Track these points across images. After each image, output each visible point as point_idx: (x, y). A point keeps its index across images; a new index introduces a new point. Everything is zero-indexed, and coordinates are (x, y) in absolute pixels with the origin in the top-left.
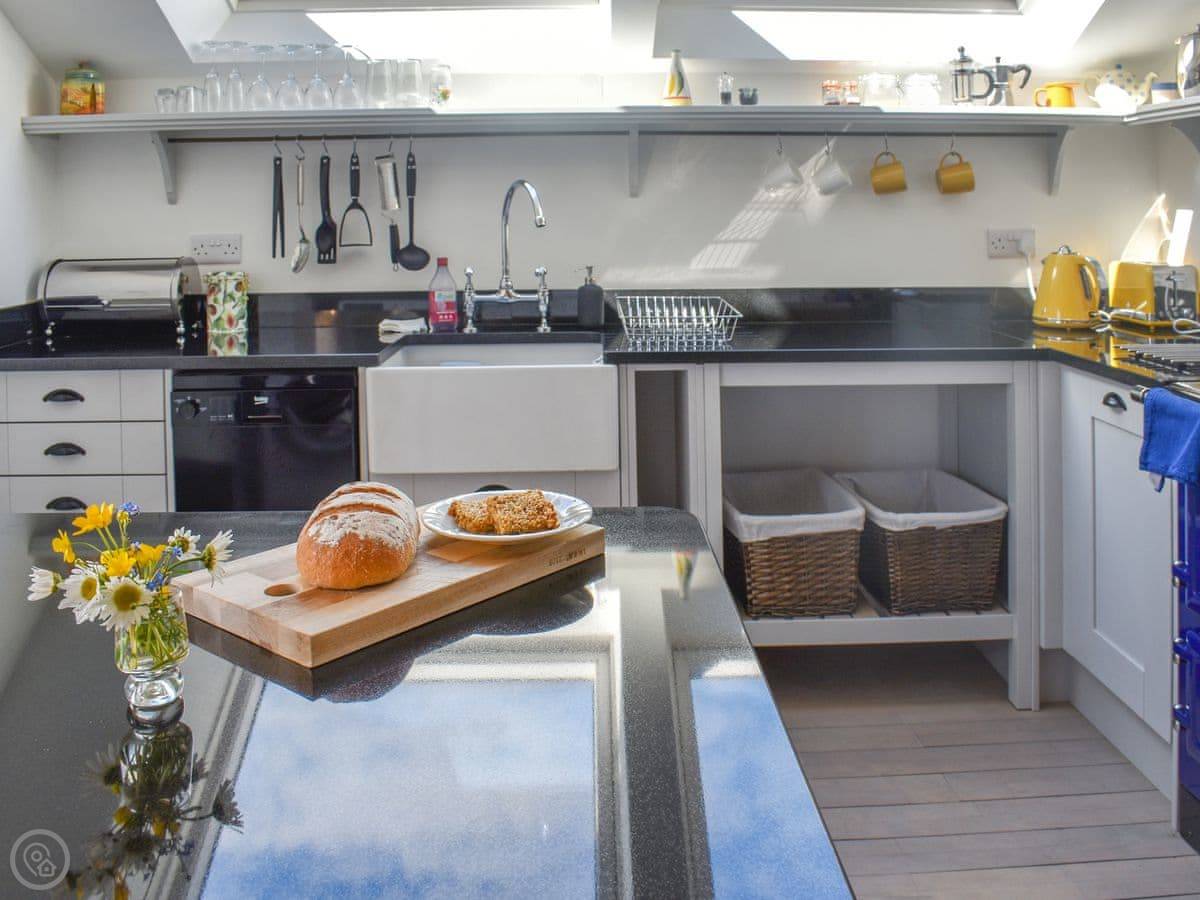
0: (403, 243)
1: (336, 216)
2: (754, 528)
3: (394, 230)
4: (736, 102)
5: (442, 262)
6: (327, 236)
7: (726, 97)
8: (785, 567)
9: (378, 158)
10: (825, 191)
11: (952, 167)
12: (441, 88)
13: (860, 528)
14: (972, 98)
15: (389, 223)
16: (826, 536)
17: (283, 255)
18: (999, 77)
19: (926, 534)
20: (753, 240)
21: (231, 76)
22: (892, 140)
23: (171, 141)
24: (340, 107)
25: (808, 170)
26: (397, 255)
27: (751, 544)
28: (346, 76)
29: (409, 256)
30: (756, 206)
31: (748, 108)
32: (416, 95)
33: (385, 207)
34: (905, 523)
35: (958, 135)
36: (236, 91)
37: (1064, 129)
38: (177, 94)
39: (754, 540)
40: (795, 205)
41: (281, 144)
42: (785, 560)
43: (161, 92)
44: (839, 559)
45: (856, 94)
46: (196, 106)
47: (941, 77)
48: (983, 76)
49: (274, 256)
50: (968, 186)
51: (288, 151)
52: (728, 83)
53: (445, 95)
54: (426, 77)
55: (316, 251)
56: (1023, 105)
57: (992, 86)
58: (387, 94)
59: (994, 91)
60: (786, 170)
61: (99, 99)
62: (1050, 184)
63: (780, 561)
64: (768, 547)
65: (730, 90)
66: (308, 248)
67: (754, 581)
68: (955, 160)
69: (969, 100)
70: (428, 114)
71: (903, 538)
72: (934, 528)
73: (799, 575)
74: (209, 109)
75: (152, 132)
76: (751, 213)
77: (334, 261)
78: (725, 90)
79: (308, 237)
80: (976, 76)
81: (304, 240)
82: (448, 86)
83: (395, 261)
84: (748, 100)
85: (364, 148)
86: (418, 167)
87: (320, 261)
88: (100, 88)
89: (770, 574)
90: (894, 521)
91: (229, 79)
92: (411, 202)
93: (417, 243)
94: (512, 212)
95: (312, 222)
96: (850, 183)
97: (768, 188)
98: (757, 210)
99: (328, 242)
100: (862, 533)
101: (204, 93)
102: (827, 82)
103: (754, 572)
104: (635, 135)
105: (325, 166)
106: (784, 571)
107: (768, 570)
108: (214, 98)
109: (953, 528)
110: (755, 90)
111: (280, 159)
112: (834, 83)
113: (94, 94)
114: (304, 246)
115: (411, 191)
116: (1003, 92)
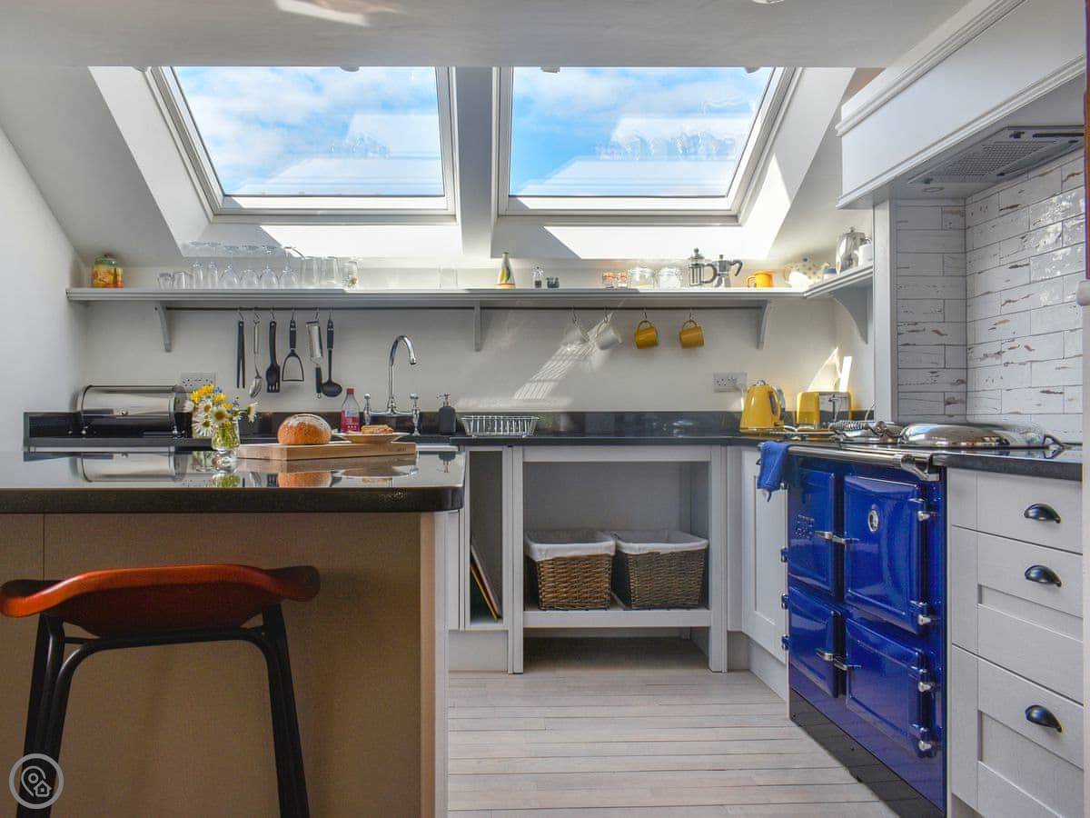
0: (325, 379)
1: (280, 362)
2: (543, 552)
3: (318, 371)
4: (544, 286)
5: (350, 392)
6: (274, 374)
7: (538, 284)
8: (564, 577)
9: (308, 323)
10: (603, 347)
11: (689, 330)
12: (350, 276)
13: (613, 554)
14: (702, 283)
15: (315, 366)
16: (589, 558)
17: (244, 387)
18: (721, 268)
19: (653, 557)
20: (555, 381)
21: (210, 266)
22: (649, 312)
23: (168, 309)
24: (283, 287)
25: (593, 334)
26: (321, 387)
27: (542, 562)
28: (287, 268)
29: (328, 388)
30: (559, 358)
31: (552, 290)
32: (334, 282)
33: (312, 355)
34: (640, 549)
35: (694, 308)
36: (213, 277)
37: (765, 302)
38: (173, 278)
39: (543, 559)
40: (585, 357)
41: (243, 312)
42: (563, 573)
43: (162, 275)
44: (598, 573)
45: (624, 282)
46: (186, 284)
47: (682, 269)
48: (710, 268)
49: (238, 387)
50: (699, 343)
51: (248, 318)
52: (540, 275)
53: (353, 282)
54: (341, 270)
55: (266, 384)
56: (738, 287)
57: (715, 275)
58: (315, 280)
59: (717, 278)
60: (577, 333)
61: (120, 278)
62: (758, 342)
63: (560, 573)
64: (552, 564)
65: (541, 279)
66: (260, 382)
67: (544, 586)
68: (692, 325)
69: (700, 284)
70: (342, 293)
71: (639, 559)
72: (658, 553)
73: (572, 583)
74: (195, 287)
75: (157, 301)
76: (555, 362)
77: (278, 391)
78: (538, 280)
79: (260, 374)
80: (706, 268)
81: (258, 377)
82: (355, 276)
83: (319, 391)
84: (553, 285)
85: (299, 317)
86: (335, 330)
87: (269, 391)
88: (120, 271)
89: (553, 582)
90: (632, 548)
91: (208, 268)
92: (330, 353)
93: (334, 380)
94: (396, 358)
95: (264, 364)
96: (620, 341)
97: (566, 344)
98: (559, 360)
99: (275, 377)
100: (613, 557)
101: (191, 276)
102: (606, 274)
103: (543, 580)
104: (478, 310)
105: (273, 327)
106: (562, 580)
107: (552, 579)
108: (198, 281)
109: (672, 553)
110: (557, 279)
111: (243, 323)
112: (611, 274)
113: (116, 275)
114: (258, 381)
115: (330, 345)
116: (723, 279)
